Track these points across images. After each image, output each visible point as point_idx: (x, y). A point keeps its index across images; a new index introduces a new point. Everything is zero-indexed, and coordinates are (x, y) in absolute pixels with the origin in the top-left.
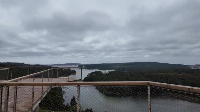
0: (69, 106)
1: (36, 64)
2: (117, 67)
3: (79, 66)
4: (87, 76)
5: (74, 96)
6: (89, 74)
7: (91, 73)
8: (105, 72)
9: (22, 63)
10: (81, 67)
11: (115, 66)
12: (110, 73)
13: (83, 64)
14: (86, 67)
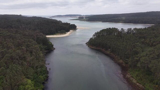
2: (123, 18)
3: (79, 17)
9: (19, 15)
10: (81, 18)
13: (84, 16)
14: (86, 19)
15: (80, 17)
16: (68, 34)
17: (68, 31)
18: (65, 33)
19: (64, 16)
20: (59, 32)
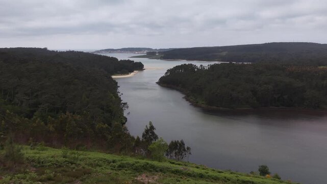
0: (141, 140)
1: (68, 50)
2: (224, 54)
3: (147, 53)
4: (166, 73)
5: (150, 123)
6: (168, 70)
7: (172, 67)
8: (201, 66)
9: (42, 48)
10: (152, 54)
11: (222, 52)
12: (212, 67)
13: (156, 49)
14: (160, 56)
15: (150, 52)
16: (132, 74)
17: (132, 71)
18: (128, 74)
19: (118, 50)
20: (119, 72)
